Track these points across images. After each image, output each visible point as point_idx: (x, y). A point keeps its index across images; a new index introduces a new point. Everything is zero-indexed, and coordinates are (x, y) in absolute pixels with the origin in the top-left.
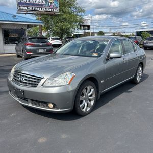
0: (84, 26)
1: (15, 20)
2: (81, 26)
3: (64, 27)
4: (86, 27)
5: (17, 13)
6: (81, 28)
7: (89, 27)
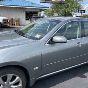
0: (81, 10)
1: (33, 6)
2: (79, 10)
3: (66, 11)
4: (83, 11)
5: (40, 2)
6: (78, 12)
7: (84, 11)
